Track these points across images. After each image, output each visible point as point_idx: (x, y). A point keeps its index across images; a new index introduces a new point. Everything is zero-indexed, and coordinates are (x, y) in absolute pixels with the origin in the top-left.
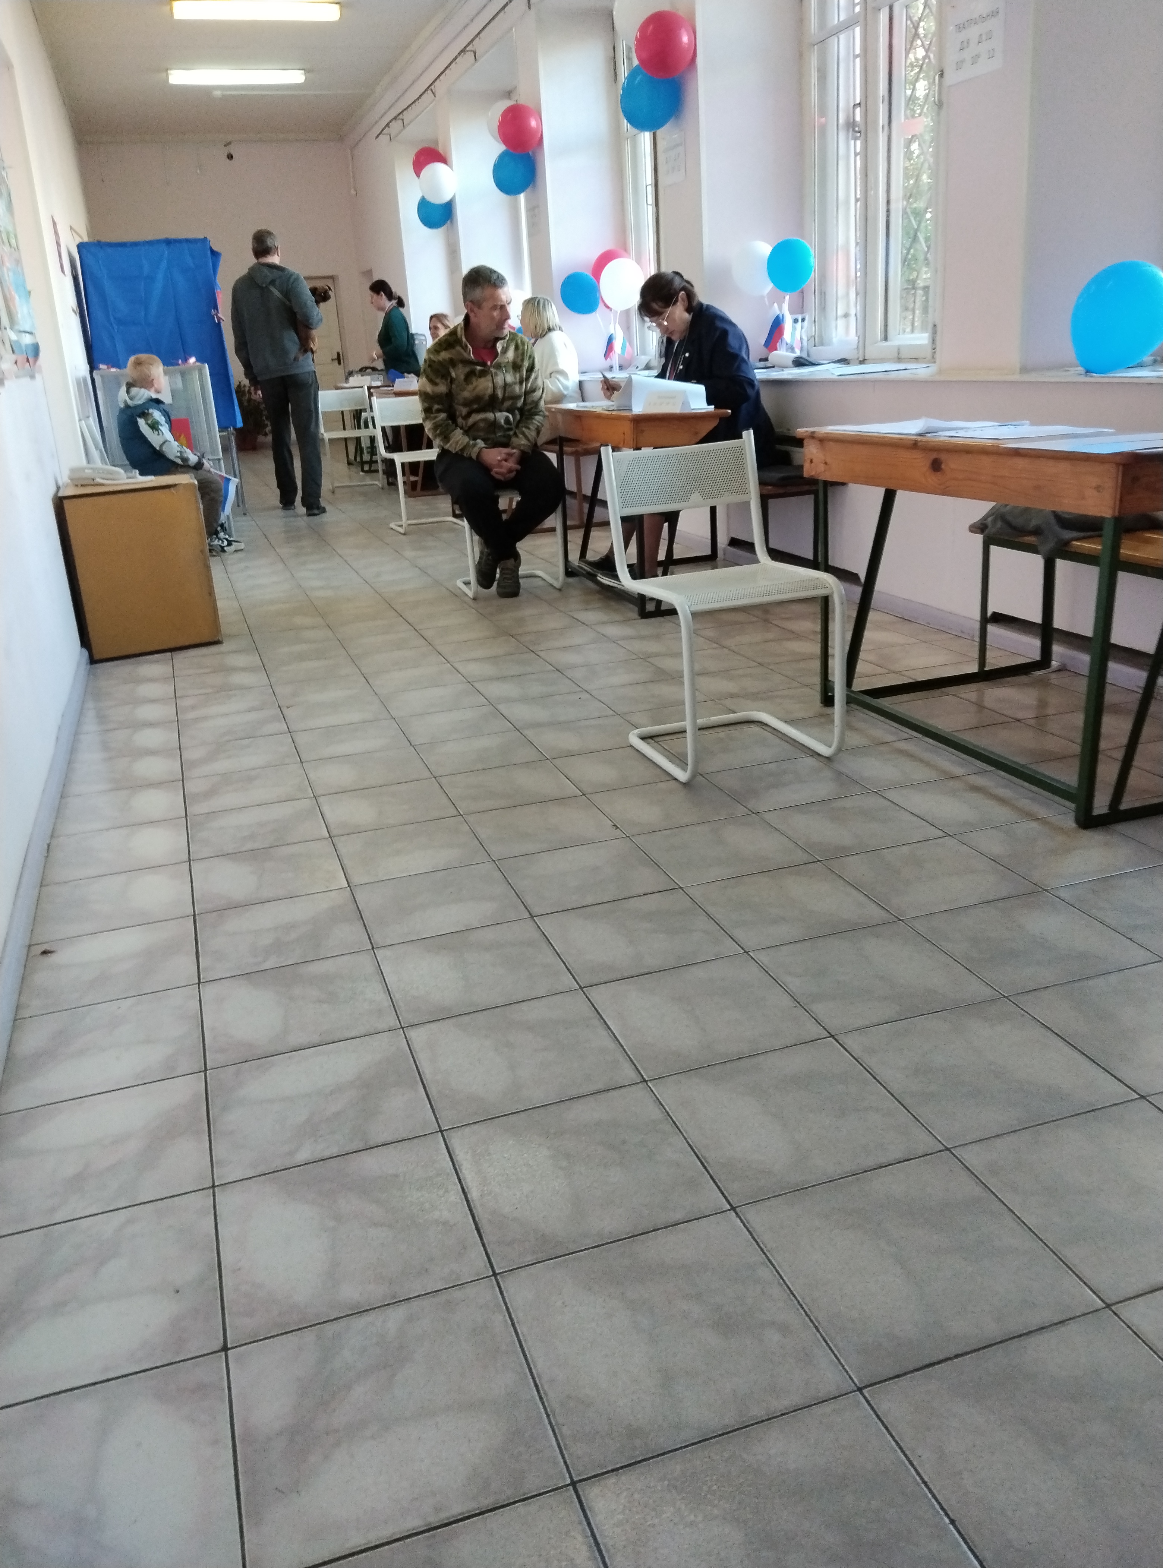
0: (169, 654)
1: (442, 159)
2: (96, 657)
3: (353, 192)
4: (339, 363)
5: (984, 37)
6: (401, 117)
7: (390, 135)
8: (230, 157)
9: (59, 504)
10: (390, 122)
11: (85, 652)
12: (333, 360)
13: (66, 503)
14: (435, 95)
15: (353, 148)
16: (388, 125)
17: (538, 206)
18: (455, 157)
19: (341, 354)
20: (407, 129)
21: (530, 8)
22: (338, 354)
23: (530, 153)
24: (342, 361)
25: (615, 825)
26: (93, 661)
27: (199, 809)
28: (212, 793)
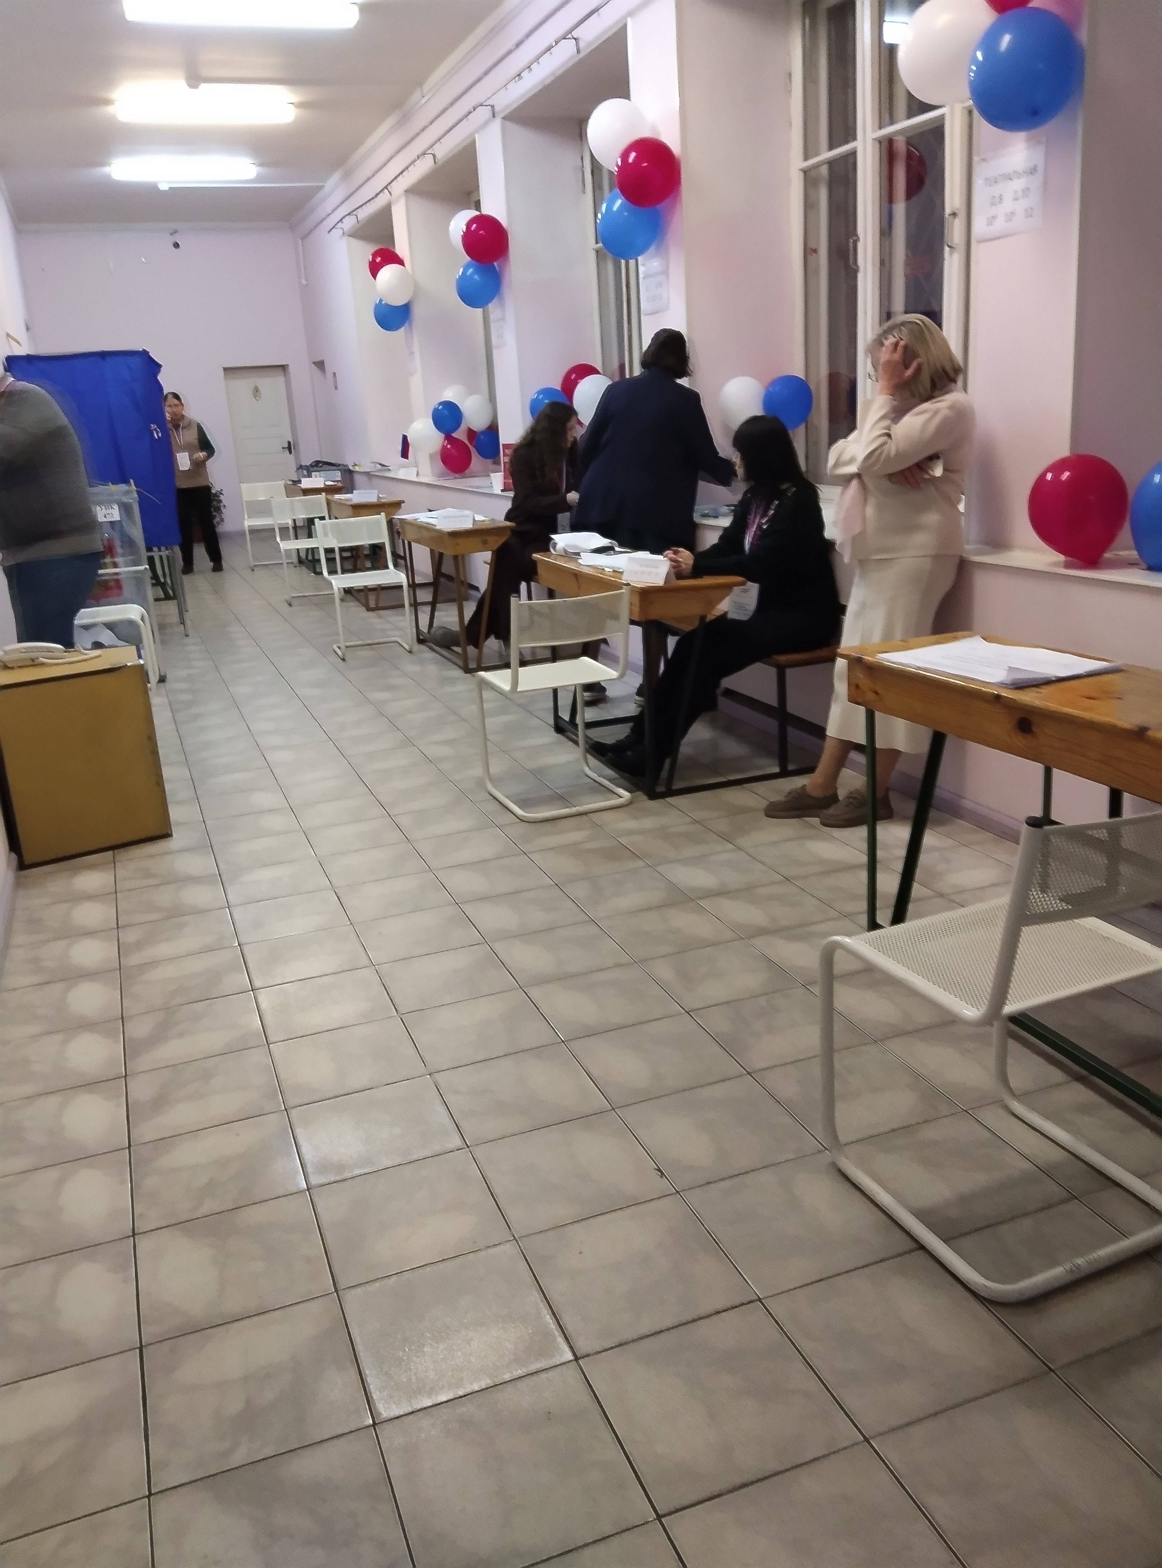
0: (111, 852)
1: (395, 259)
2: (28, 860)
4: (290, 452)
5: (1020, 193)
6: (354, 213)
7: (344, 229)
8: (176, 245)
10: (344, 217)
11: (15, 856)
12: (283, 448)
14: (391, 195)
16: (341, 220)
19: (292, 443)
21: (494, 116)
22: (289, 443)
24: (293, 450)
26: (22, 866)
27: (146, 1131)
28: (160, 1103)
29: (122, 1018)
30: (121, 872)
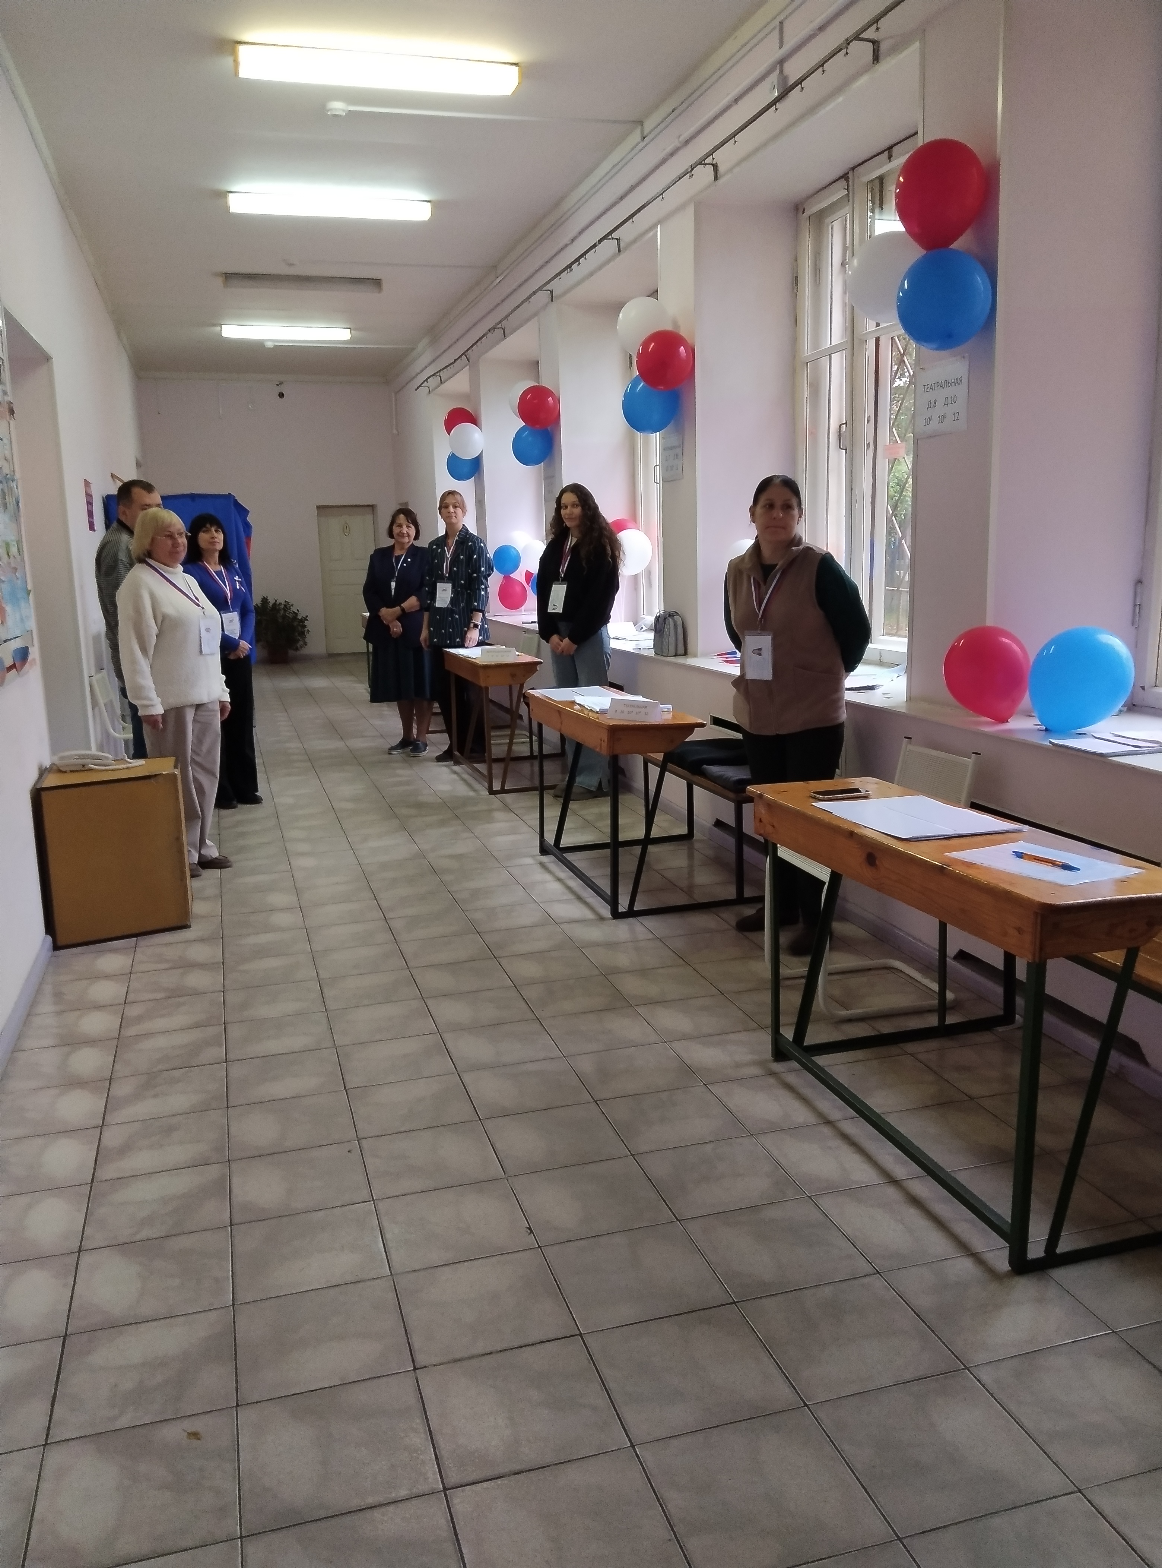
0: (134, 939)
1: (473, 420)
2: (61, 942)
3: (395, 431)
5: (949, 399)
6: (439, 374)
7: (429, 387)
8: (281, 395)
9: (38, 796)
10: (429, 378)
11: (49, 938)
13: (44, 794)
14: (469, 361)
15: (397, 393)
16: (426, 380)
17: (553, 477)
18: (484, 420)
20: (443, 386)
21: (552, 300)
23: (549, 428)
25: (530, 1229)
26: (56, 947)
27: (108, 1172)
28: (125, 1149)
29: (111, 1079)
30: (139, 956)
